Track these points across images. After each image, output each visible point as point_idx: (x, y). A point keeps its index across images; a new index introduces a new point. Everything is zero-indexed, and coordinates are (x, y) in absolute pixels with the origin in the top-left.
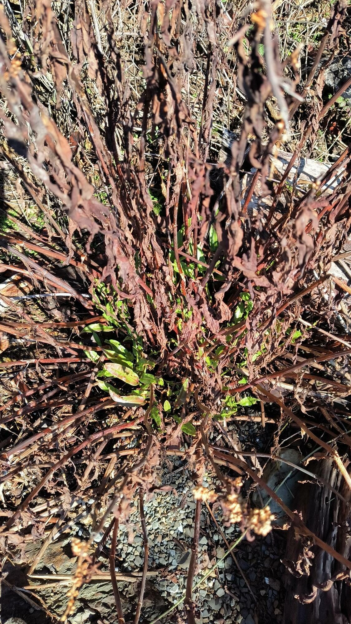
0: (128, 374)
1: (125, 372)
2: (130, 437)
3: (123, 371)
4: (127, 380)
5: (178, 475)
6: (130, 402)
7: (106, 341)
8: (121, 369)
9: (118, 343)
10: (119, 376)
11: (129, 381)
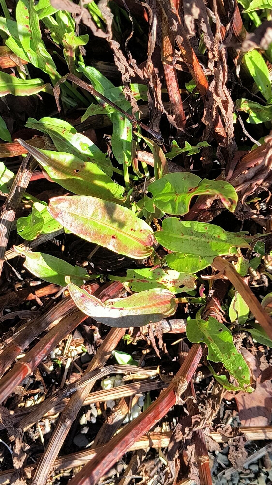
0: (121, 225)
1: (113, 221)
2: (128, 400)
3: (106, 219)
4: (120, 244)
5: (255, 468)
6: (132, 313)
7: (30, 123)
8: (101, 212)
9: (69, 126)
10: (96, 235)
11: (125, 248)
